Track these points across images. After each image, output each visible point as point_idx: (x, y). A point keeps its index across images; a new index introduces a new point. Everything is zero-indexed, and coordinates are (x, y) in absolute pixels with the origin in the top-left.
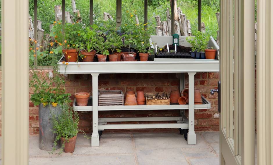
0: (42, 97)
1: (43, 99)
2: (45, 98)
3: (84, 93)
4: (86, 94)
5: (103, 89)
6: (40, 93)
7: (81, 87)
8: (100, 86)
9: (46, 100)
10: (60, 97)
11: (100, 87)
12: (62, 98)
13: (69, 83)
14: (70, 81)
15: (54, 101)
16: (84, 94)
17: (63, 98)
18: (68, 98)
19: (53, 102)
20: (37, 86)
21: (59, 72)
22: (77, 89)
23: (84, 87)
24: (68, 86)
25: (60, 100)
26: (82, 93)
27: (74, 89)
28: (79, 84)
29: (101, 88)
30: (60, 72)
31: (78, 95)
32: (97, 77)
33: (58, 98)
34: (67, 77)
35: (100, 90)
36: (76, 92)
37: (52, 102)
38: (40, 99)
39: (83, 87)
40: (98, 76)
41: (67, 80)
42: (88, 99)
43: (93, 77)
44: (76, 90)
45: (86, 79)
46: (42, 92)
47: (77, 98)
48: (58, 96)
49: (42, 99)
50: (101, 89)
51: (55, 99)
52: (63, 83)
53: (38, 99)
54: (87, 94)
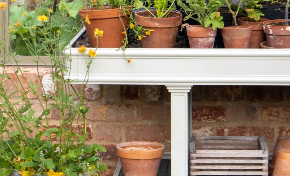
0: (19, 154)
1: (21, 160)
2: (27, 156)
3: (146, 143)
4: (151, 146)
5: (207, 129)
6: (12, 138)
7: (139, 123)
8: (200, 120)
9: (29, 163)
10: (72, 155)
11: (197, 125)
12: (77, 159)
13: (104, 110)
14: (107, 103)
15: (54, 167)
16: (146, 147)
17: (80, 158)
18: (94, 158)
19: (51, 171)
20: (4, 118)
21: (69, 80)
22: (128, 129)
23: (150, 123)
24: (102, 121)
25: (72, 165)
26: (141, 143)
27: (120, 127)
28: (135, 114)
29: (200, 127)
30: (72, 78)
31: (129, 149)
32: (186, 95)
33: (64, 157)
34: (96, 92)
35: (198, 133)
36: (124, 139)
37: (48, 170)
38: (13, 157)
39: (145, 122)
40: (189, 93)
41: (96, 100)
42: (157, 163)
43: (172, 95)
44: (123, 133)
45: (156, 99)
46: (19, 137)
47: (124, 159)
48: (67, 152)
49: (19, 159)
50: (202, 129)
51: (56, 159)
52: (81, 111)
53: (7, 158)
54: (154, 148)
